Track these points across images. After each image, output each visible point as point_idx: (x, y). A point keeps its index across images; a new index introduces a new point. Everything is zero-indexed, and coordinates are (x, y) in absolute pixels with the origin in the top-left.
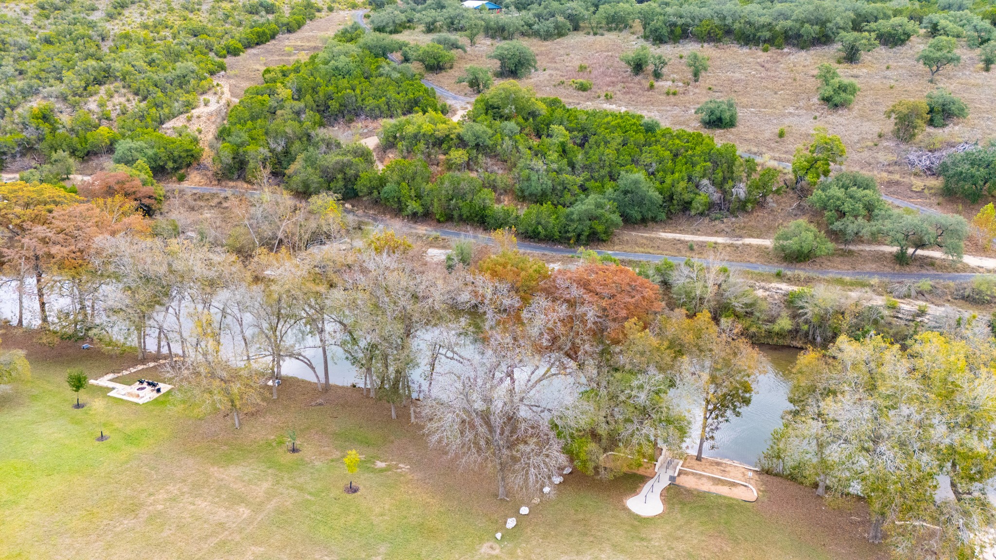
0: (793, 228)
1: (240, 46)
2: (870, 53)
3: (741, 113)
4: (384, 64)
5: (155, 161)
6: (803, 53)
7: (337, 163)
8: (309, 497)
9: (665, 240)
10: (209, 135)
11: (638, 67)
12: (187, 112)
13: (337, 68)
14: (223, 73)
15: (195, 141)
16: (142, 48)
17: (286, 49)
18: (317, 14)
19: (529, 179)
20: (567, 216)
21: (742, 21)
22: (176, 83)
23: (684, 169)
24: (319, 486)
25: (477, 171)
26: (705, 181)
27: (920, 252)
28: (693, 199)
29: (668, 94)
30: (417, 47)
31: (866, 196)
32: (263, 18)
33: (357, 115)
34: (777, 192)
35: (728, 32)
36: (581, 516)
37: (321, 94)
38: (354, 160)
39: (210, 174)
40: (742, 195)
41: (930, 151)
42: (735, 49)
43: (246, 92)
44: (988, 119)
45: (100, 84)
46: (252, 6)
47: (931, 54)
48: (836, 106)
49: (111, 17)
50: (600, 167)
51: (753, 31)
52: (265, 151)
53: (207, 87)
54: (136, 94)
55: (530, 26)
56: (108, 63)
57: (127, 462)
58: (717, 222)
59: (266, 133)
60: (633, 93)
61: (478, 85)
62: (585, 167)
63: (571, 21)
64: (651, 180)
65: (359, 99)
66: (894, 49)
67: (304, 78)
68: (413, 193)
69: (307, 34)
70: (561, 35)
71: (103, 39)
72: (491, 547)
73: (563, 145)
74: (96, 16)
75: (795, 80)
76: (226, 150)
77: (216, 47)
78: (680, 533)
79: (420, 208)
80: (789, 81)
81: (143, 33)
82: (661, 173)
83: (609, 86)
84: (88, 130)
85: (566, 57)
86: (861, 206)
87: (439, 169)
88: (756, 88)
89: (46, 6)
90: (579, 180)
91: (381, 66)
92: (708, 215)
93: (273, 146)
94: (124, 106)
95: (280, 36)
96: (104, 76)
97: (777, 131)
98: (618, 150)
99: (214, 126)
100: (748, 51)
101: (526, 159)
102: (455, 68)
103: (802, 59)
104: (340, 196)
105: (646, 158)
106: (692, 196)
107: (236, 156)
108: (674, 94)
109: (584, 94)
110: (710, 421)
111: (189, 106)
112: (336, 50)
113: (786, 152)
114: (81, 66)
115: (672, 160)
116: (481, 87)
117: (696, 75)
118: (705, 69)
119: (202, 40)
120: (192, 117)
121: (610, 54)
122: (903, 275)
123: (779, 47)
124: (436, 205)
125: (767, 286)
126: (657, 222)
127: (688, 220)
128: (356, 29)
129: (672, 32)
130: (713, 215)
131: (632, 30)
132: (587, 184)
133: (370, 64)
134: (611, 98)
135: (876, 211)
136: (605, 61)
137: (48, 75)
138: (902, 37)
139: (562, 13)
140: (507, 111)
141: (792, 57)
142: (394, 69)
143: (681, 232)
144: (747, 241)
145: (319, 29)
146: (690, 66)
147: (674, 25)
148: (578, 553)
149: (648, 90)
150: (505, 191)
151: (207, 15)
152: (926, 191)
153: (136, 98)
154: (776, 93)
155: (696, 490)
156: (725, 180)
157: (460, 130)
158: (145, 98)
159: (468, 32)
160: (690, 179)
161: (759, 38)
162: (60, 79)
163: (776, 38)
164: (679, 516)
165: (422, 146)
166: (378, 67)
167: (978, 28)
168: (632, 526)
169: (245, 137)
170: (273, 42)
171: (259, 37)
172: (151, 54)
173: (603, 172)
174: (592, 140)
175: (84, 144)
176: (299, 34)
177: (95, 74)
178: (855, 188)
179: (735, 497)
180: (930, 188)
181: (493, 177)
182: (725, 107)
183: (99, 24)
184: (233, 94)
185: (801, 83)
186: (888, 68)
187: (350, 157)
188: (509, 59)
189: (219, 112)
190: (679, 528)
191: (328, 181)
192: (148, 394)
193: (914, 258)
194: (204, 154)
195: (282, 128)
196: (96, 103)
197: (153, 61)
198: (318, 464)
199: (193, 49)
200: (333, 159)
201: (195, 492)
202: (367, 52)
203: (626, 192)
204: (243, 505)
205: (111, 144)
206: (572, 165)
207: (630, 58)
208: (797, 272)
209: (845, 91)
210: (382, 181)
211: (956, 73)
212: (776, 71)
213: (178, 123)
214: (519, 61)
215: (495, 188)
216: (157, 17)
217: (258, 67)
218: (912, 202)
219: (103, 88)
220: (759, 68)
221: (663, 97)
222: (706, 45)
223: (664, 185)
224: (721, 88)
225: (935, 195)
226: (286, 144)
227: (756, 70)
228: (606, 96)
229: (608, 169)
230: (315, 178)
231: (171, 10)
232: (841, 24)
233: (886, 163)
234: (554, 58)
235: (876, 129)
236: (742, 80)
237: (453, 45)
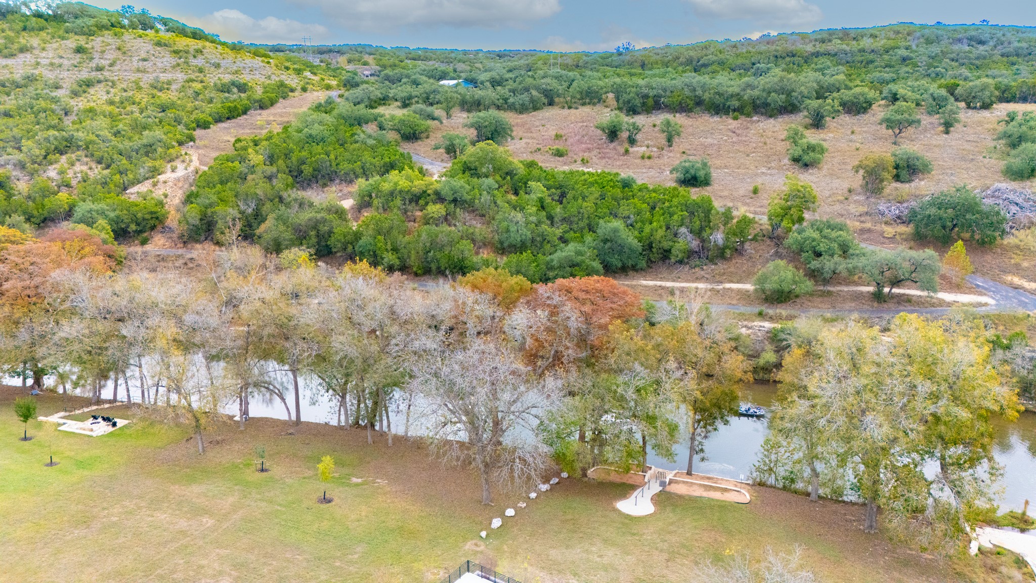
0: (772, 268)
1: (210, 119)
2: (834, 120)
3: (714, 174)
4: (359, 131)
5: (117, 223)
6: (772, 121)
7: (309, 220)
8: (279, 508)
9: (646, 286)
10: (175, 199)
11: (613, 134)
12: (153, 177)
13: (311, 135)
14: (191, 143)
15: (161, 204)
16: (108, 120)
17: (259, 122)
18: (290, 94)
19: (508, 231)
20: (548, 263)
21: (712, 91)
22: (142, 151)
23: (662, 218)
24: (290, 498)
25: (455, 225)
26: (683, 230)
27: (896, 291)
28: (672, 247)
29: (643, 158)
30: (393, 118)
31: (840, 236)
32: (235, 95)
33: (331, 180)
34: (754, 239)
35: (699, 103)
36: (569, 517)
37: (294, 159)
38: (328, 217)
39: (175, 236)
40: (720, 242)
41: (899, 202)
42: (706, 118)
43: (215, 159)
44: (952, 174)
45: (62, 153)
46: (223, 85)
47: (893, 117)
48: (806, 165)
49: (75, 94)
50: (579, 220)
51: (723, 101)
52: (234, 212)
53: (175, 155)
54: (99, 162)
55: (506, 100)
56: (71, 133)
57: (78, 483)
58: (697, 269)
59: (236, 196)
60: (609, 158)
61: (455, 152)
62: (564, 220)
63: (546, 96)
64: (630, 230)
65: (334, 164)
66: (857, 117)
67: (276, 145)
68: (389, 247)
69: (280, 111)
70: (535, 109)
71: (66, 114)
72: (476, 545)
73: (541, 200)
74: (58, 93)
75: (765, 143)
76: (193, 212)
77: (185, 119)
78: (672, 528)
79: (397, 260)
80: (760, 144)
81: (109, 108)
82: (639, 224)
83: (585, 152)
84: (46, 197)
85: (541, 128)
86: (836, 245)
87: (416, 225)
88: (729, 152)
89: (7, 84)
90: (559, 232)
91: (355, 134)
92: (688, 263)
93: (242, 207)
94: (86, 174)
95: (252, 112)
96: (66, 146)
97: (751, 188)
98: (596, 204)
99: (181, 192)
100: (718, 119)
101: (505, 212)
102: (431, 138)
103: (771, 126)
104: (313, 251)
105: (624, 210)
106: (671, 243)
107: (203, 217)
108: (649, 158)
109: (561, 159)
110: (699, 430)
111: (155, 171)
112: (309, 119)
113: (761, 207)
114: (40, 136)
115: (650, 212)
116: (458, 153)
117: (670, 140)
118: (679, 135)
119: (170, 114)
120: (158, 182)
121: (585, 124)
122: (882, 311)
123: (748, 115)
124: (413, 257)
125: (750, 324)
126: (637, 271)
127: (668, 268)
128: (330, 103)
129: (644, 104)
130: (692, 263)
131: (605, 104)
132: (566, 235)
133: (345, 132)
134: (587, 162)
135: (851, 251)
136: (581, 131)
137: (6, 144)
138: (864, 105)
139: (537, 88)
140: (484, 170)
141: (761, 125)
142: (370, 136)
143: (661, 279)
144: (728, 286)
145: (292, 106)
146: (664, 132)
147: (646, 96)
148: (567, 547)
149: (623, 155)
150: (485, 245)
151: (177, 94)
152: (897, 237)
153: (99, 166)
154: (748, 155)
155: (688, 495)
156: (702, 229)
157: (437, 186)
158: (108, 167)
159: (444, 104)
160: (668, 228)
161: (729, 107)
162: (19, 149)
163: (745, 107)
164: (671, 515)
165: (398, 202)
166: (353, 135)
167: (935, 95)
168: (623, 523)
169: (214, 198)
170: (245, 116)
171: (230, 112)
172: (116, 126)
173: (581, 224)
174: (570, 196)
175: (40, 210)
176: (272, 110)
177: (56, 143)
178: (829, 230)
179: (728, 500)
180: (900, 234)
181: (471, 231)
182: (699, 165)
183: (62, 100)
184: (201, 163)
185: (772, 146)
186: (853, 132)
187: (323, 214)
188: (486, 127)
189: (186, 178)
190: (672, 524)
191: (300, 237)
192: (102, 428)
193: (891, 296)
194: (170, 217)
195: (252, 190)
196: (56, 171)
197: (119, 132)
198: (289, 481)
199: (160, 122)
200: (306, 216)
201: (154, 506)
202: (342, 121)
203: (605, 241)
204: (206, 516)
205: (70, 211)
206: (551, 218)
207: (605, 125)
208: (778, 311)
209: (814, 151)
210: (357, 236)
211: (917, 136)
212: (746, 136)
213: (143, 188)
214: (496, 130)
215: (473, 241)
216: (124, 94)
217: (228, 138)
218: (886, 248)
219: (64, 157)
220: (730, 134)
221: (638, 161)
222: (678, 115)
223: (643, 234)
224: (695, 152)
225: (906, 240)
226: (257, 205)
227: (727, 136)
228: (583, 160)
229: (587, 221)
230: (288, 235)
231: (139, 88)
232: (806, 92)
233: (857, 214)
234: (530, 129)
235: (846, 185)
236: (715, 145)
237: (428, 116)
